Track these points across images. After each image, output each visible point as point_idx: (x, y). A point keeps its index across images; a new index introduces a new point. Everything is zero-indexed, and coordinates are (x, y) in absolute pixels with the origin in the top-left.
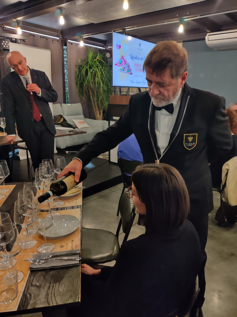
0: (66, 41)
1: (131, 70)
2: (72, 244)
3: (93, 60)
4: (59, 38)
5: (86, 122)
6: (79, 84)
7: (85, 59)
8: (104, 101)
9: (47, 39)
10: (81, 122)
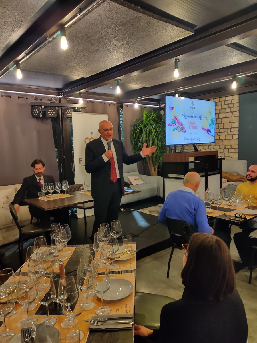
0: (122, 104)
1: (184, 129)
2: (126, 308)
3: (148, 119)
4: (115, 102)
5: (141, 179)
6: (134, 142)
7: (139, 119)
8: (159, 157)
9: (104, 104)
10: (136, 178)
